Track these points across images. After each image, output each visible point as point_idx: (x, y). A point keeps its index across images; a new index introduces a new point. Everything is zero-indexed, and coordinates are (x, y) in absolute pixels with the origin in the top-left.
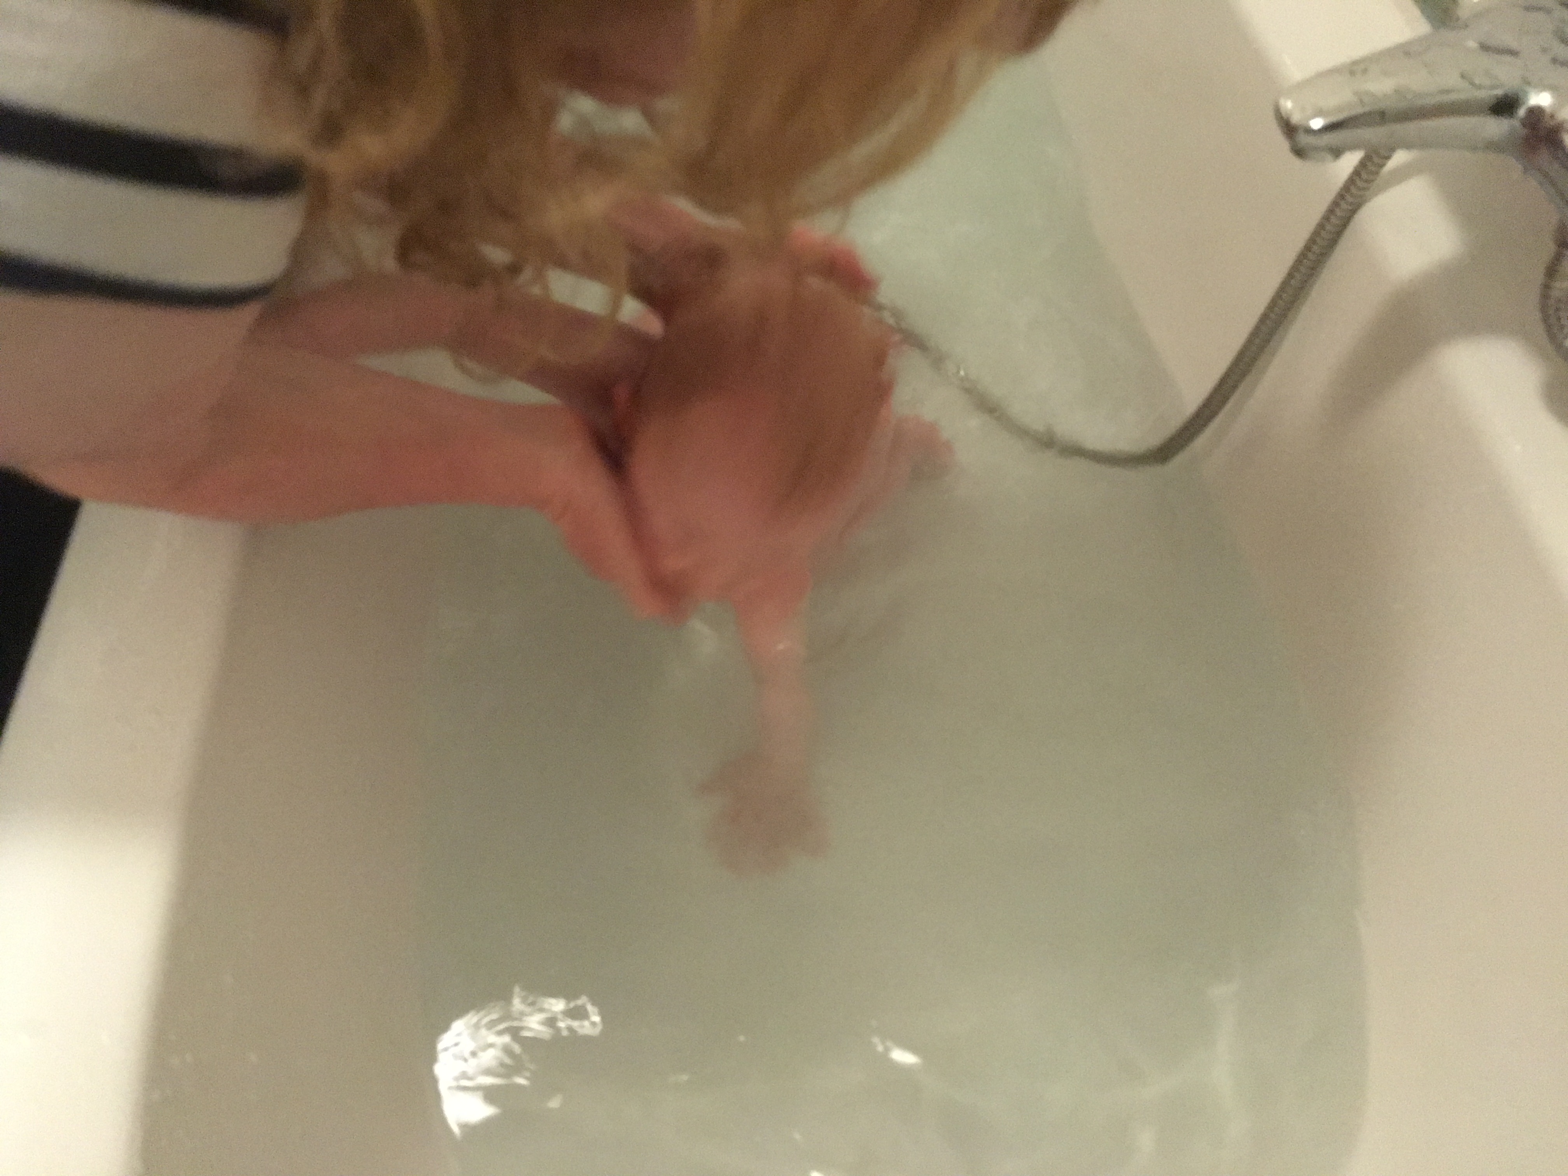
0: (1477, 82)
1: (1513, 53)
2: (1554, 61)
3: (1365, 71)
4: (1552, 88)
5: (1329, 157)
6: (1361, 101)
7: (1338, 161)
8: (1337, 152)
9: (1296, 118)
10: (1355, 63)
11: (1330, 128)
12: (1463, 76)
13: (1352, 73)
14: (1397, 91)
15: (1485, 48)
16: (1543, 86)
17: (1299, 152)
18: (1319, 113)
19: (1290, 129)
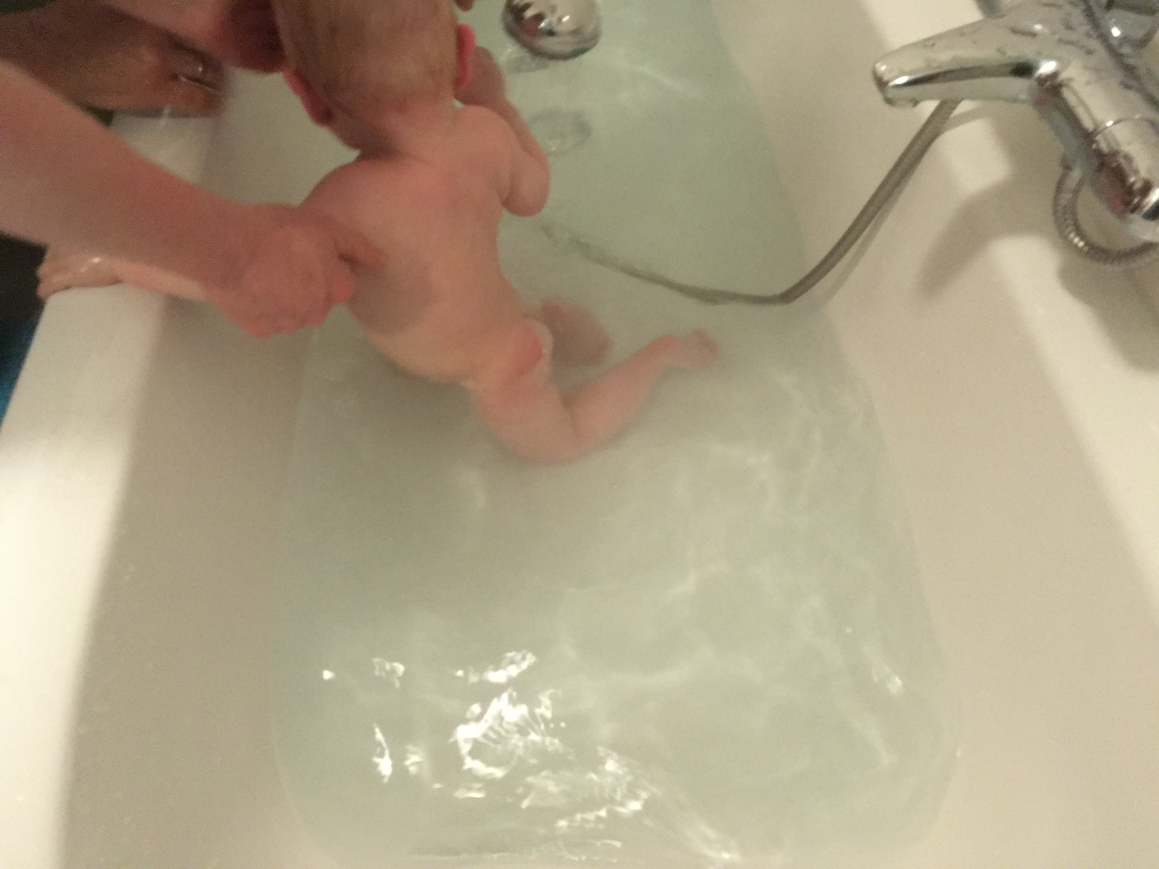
0: (1009, 54)
1: (1033, 35)
2: (1060, 41)
3: (933, 45)
4: (1058, 59)
5: (911, 104)
6: (931, 67)
7: (916, 107)
8: (915, 102)
9: (886, 78)
10: (927, 40)
11: (909, 84)
12: (999, 50)
13: (925, 46)
14: (954, 59)
15: (1015, 31)
16: (1050, 58)
17: (889, 101)
18: (902, 74)
19: (881, 83)
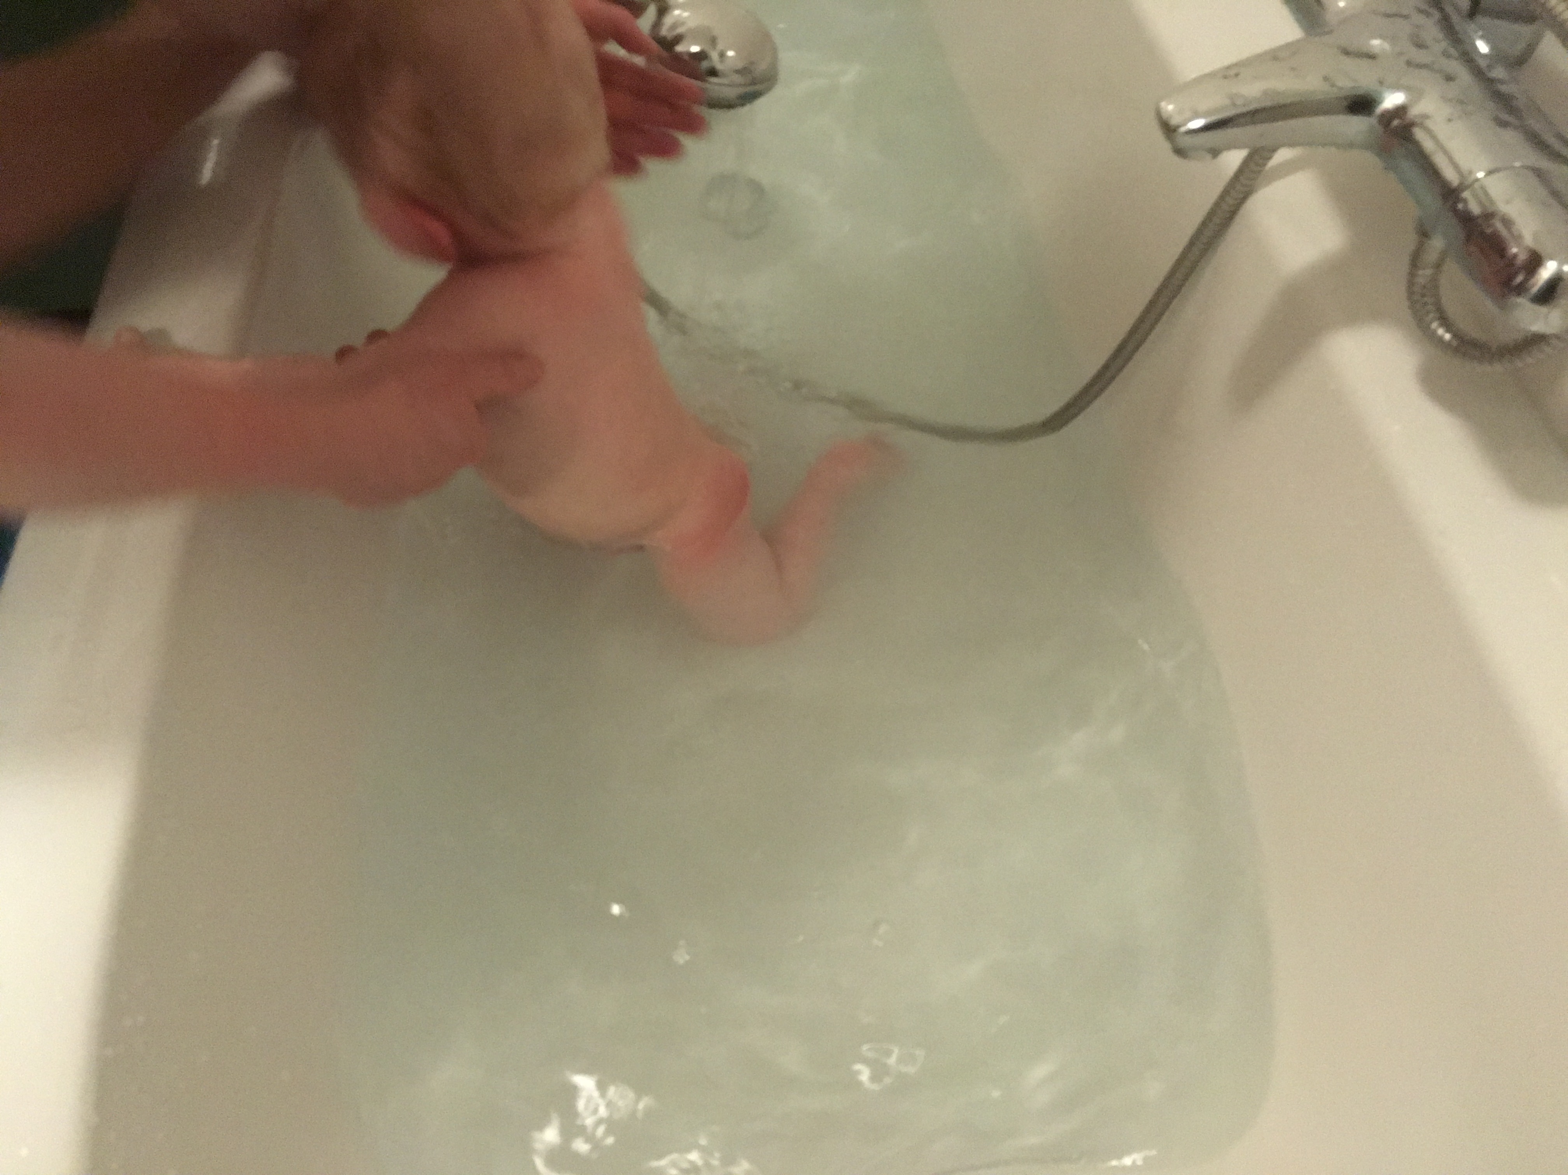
0: (1340, 84)
1: (1371, 57)
2: (1409, 63)
3: (1237, 75)
4: (1406, 89)
5: (1209, 157)
6: (1234, 105)
7: (1217, 159)
8: (1215, 153)
9: (1174, 122)
10: (1229, 68)
11: (1207, 128)
12: (1326, 79)
13: (1225, 77)
14: (1265, 93)
15: (1346, 52)
16: (1397, 87)
17: (1180, 152)
18: (1196, 115)
19: (1169, 129)
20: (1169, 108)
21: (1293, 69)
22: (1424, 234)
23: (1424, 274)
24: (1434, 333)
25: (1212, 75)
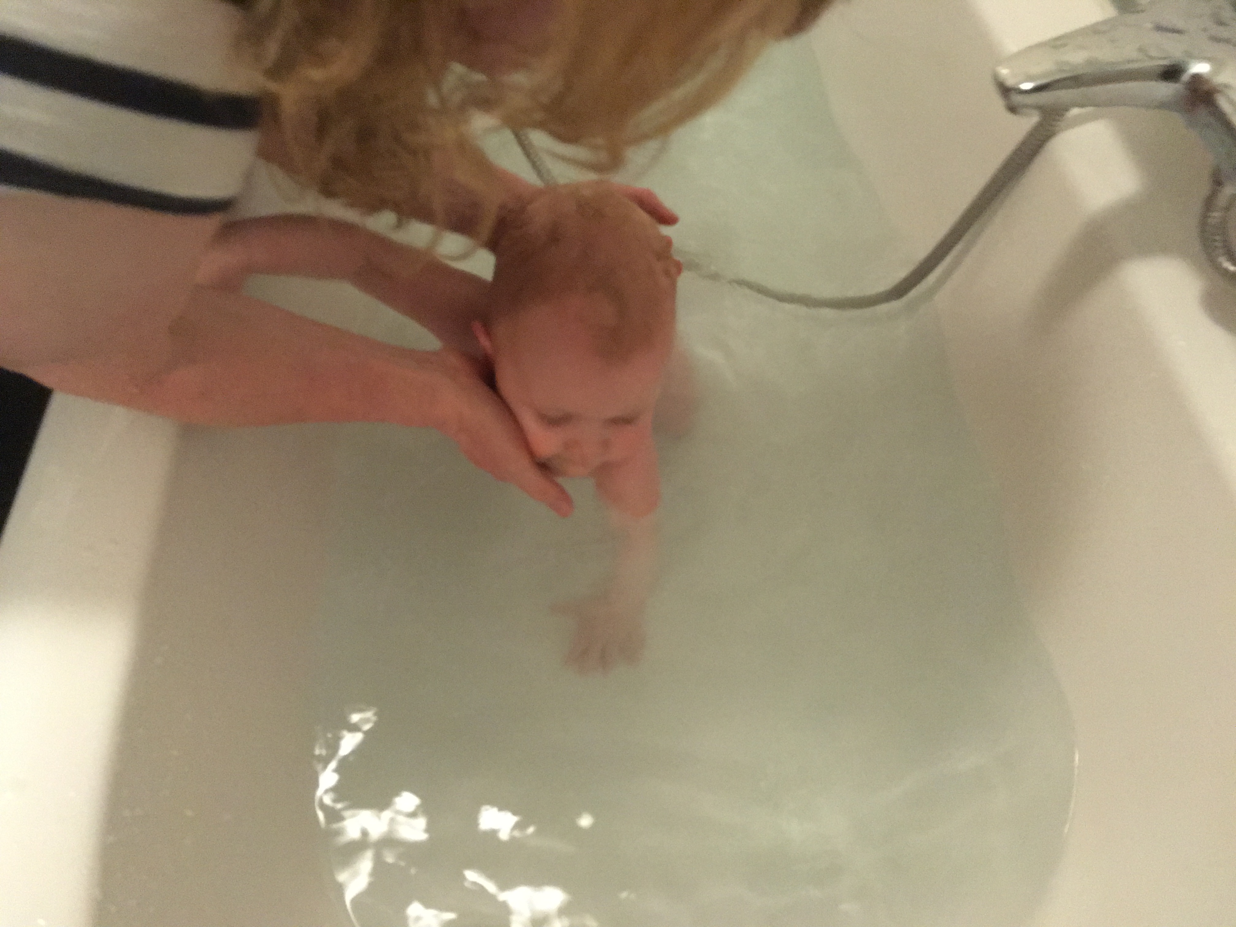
0: (1151, 54)
1: (1180, 32)
2: (1212, 38)
3: (1065, 45)
4: (1210, 59)
6: (1060, 69)
9: (1010, 82)
10: (1056, 39)
11: (1036, 89)
12: (1140, 50)
13: (1055, 47)
14: (1089, 62)
15: (1159, 28)
16: (1203, 58)
17: (1013, 109)
18: (1029, 79)
19: (1005, 90)
20: (1004, 72)
21: (1113, 41)
22: (1218, 182)
23: (1216, 215)
24: (1220, 264)
25: (1040, 45)
